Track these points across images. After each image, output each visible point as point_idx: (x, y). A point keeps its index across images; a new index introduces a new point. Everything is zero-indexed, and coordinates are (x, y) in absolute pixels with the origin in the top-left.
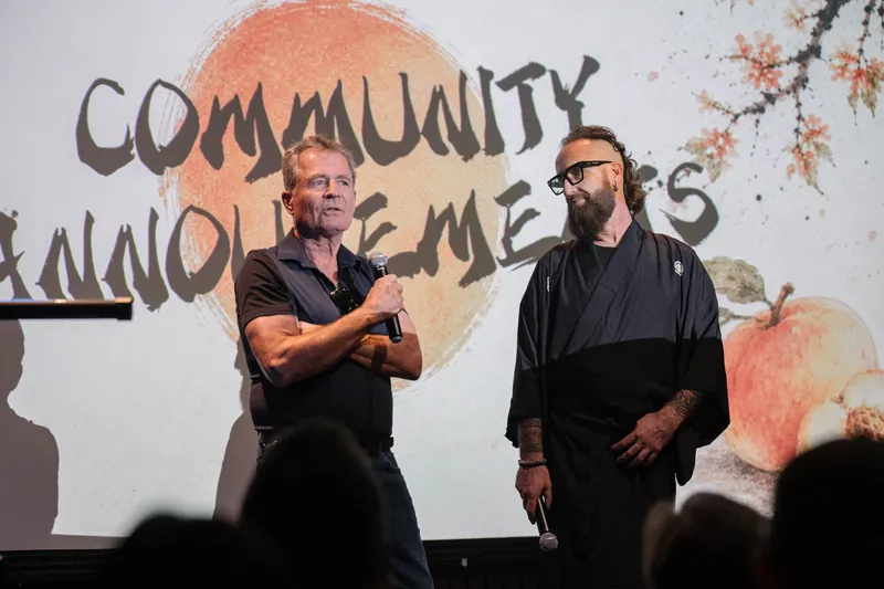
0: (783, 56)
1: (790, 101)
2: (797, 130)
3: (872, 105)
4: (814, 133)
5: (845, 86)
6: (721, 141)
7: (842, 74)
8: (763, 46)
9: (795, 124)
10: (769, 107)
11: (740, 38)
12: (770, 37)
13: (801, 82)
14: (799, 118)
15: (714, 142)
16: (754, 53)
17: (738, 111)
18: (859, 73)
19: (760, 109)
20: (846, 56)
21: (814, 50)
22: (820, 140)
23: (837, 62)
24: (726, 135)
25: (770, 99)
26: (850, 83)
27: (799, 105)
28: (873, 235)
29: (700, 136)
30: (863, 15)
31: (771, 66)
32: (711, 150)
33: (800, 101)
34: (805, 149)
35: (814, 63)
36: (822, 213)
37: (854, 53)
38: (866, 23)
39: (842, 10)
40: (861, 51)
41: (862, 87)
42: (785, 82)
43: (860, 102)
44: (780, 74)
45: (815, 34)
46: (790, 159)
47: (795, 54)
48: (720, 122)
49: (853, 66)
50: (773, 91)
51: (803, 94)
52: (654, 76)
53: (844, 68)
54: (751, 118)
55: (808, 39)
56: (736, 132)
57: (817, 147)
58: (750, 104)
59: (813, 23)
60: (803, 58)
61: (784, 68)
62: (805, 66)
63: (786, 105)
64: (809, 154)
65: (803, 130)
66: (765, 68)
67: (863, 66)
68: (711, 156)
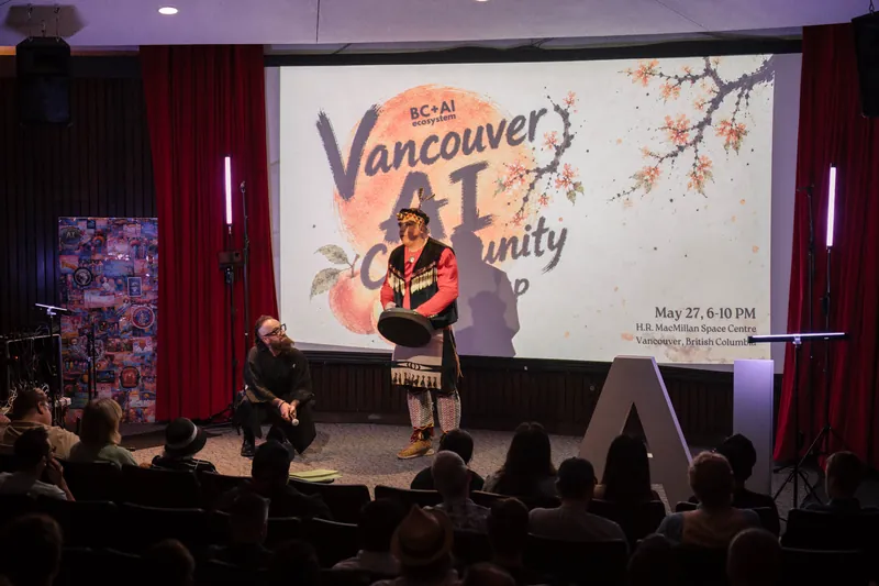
0: (690, 126)
1: (692, 148)
2: (694, 165)
3: (737, 149)
4: (703, 165)
5: (723, 139)
6: (652, 172)
7: (721, 133)
8: (679, 121)
9: (694, 161)
10: (680, 153)
11: (667, 118)
12: (684, 116)
13: (699, 139)
14: (696, 158)
15: (649, 173)
16: (675, 125)
17: (662, 156)
18: (731, 132)
19: (675, 154)
20: (725, 123)
21: (708, 121)
22: (706, 169)
23: (719, 127)
24: (656, 169)
25: (681, 149)
26: (726, 137)
27: (696, 151)
28: (733, 219)
29: (641, 169)
30: (737, 99)
31: (683, 131)
32: (648, 177)
33: (698, 148)
34: (698, 174)
35: (707, 128)
36: (706, 207)
37: (730, 121)
38: (738, 104)
39: (725, 98)
40: (733, 119)
41: (732, 139)
42: (689, 139)
43: (731, 147)
44: (687, 135)
45: (709, 112)
46: (690, 179)
47: (697, 124)
48: (653, 162)
49: (728, 128)
50: (683, 144)
51: (699, 145)
52: (619, 141)
53: (723, 130)
54: (670, 159)
55: (705, 115)
56: (661, 167)
57: (705, 173)
58: (670, 152)
59: (708, 106)
60: (701, 126)
61: (690, 132)
62: (701, 130)
63: (690, 151)
64: (700, 177)
65: (698, 164)
66: (680, 132)
67: (734, 127)
68: (647, 180)
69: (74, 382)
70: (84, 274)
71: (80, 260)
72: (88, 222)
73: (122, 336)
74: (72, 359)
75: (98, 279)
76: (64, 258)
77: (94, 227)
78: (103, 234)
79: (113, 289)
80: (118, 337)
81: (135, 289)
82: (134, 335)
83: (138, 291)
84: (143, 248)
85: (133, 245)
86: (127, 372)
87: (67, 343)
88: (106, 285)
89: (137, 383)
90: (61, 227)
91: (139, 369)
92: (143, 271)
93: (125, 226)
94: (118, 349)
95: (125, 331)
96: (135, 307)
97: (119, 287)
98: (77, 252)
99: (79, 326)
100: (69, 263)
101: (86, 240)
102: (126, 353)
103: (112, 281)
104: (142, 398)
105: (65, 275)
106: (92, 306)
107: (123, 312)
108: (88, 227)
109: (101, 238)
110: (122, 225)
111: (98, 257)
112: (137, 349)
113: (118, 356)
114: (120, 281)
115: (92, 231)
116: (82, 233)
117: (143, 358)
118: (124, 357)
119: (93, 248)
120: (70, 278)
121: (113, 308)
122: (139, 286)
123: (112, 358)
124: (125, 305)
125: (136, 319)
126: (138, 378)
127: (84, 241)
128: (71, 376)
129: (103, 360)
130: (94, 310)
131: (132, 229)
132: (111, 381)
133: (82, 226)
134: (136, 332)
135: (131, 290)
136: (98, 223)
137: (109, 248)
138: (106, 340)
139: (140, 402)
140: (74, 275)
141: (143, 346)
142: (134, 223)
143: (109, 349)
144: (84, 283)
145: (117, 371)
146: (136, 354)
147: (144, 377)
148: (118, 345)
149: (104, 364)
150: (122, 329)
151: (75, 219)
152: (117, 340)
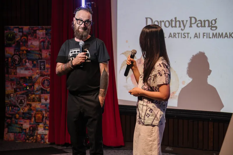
69: (11, 118)
70: (17, 58)
71: (15, 50)
72: (19, 28)
73: (36, 93)
74: (11, 105)
75: (23, 61)
76: (7, 49)
77: (22, 32)
78: (26, 35)
79: (31, 67)
80: (34, 94)
81: (42, 67)
82: (42, 93)
83: (44, 68)
84: (46, 43)
85: (41, 42)
86: (38, 114)
87: (9, 96)
88: (28, 64)
89: (42, 120)
90: (6, 32)
91: (44, 112)
92: (46, 57)
93: (37, 31)
94: (34, 100)
95: (37, 90)
96: (43, 78)
97: (34, 66)
98: (14, 45)
99: (15, 87)
100: (10, 51)
101: (18, 38)
102: (37, 103)
103: (31, 62)
104: (45, 129)
105: (8, 58)
106: (21, 76)
107: (36, 79)
108: (19, 32)
109: (25, 37)
110: (36, 30)
111: (23, 48)
112: (43, 101)
113: (33, 104)
114: (35, 62)
115: (21, 34)
116: (16, 35)
117: (46, 106)
118: (37, 105)
119: (21, 43)
120: (10, 60)
121: (31, 77)
122: (44, 65)
123: (31, 105)
124: (37, 76)
125: (43, 84)
126: (43, 117)
127: (17, 39)
128: (10, 114)
129: (25, 106)
130: (22, 78)
131: (41, 33)
132: (30, 118)
133: (16, 31)
134: (43, 91)
135: (41, 68)
136: (24, 30)
137: (29, 43)
138: (28, 96)
139: (44, 131)
140: (12, 58)
141: (46, 100)
142: (42, 29)
143: (29, 100)
144: (17, 63)
145: (33, 113)
146: (42, 104)
147: (46, 117)
148: (34, 98)
149: (26, 109)
150: (35, 89)
151: (12, 27)
152: (33, 96)
